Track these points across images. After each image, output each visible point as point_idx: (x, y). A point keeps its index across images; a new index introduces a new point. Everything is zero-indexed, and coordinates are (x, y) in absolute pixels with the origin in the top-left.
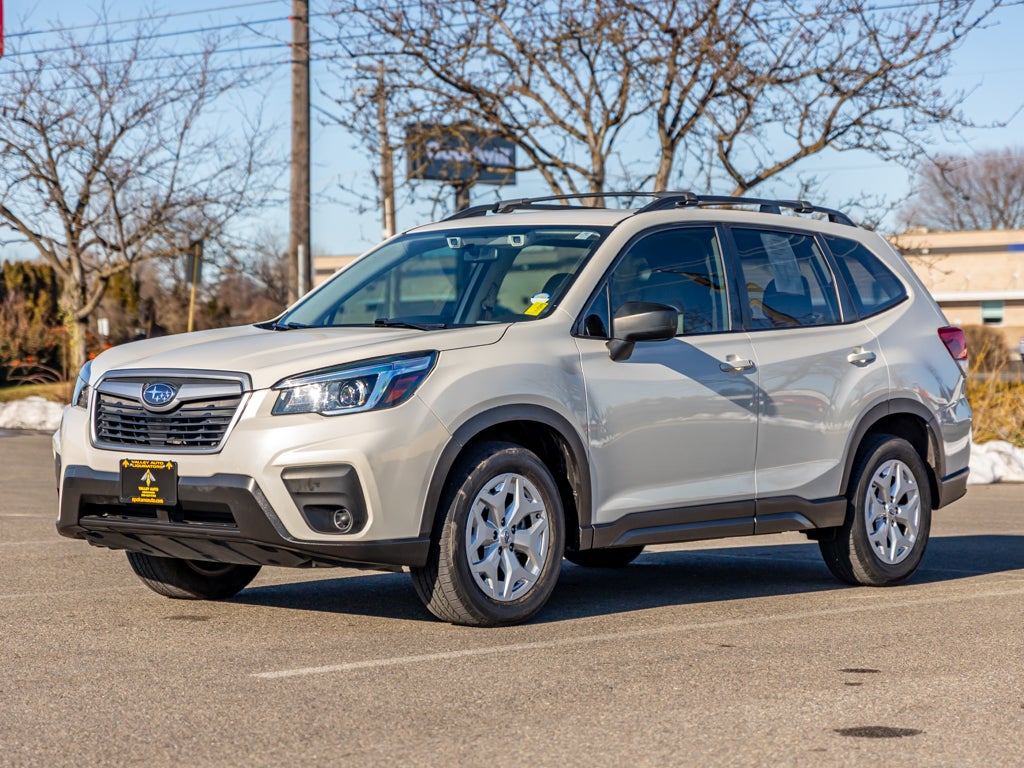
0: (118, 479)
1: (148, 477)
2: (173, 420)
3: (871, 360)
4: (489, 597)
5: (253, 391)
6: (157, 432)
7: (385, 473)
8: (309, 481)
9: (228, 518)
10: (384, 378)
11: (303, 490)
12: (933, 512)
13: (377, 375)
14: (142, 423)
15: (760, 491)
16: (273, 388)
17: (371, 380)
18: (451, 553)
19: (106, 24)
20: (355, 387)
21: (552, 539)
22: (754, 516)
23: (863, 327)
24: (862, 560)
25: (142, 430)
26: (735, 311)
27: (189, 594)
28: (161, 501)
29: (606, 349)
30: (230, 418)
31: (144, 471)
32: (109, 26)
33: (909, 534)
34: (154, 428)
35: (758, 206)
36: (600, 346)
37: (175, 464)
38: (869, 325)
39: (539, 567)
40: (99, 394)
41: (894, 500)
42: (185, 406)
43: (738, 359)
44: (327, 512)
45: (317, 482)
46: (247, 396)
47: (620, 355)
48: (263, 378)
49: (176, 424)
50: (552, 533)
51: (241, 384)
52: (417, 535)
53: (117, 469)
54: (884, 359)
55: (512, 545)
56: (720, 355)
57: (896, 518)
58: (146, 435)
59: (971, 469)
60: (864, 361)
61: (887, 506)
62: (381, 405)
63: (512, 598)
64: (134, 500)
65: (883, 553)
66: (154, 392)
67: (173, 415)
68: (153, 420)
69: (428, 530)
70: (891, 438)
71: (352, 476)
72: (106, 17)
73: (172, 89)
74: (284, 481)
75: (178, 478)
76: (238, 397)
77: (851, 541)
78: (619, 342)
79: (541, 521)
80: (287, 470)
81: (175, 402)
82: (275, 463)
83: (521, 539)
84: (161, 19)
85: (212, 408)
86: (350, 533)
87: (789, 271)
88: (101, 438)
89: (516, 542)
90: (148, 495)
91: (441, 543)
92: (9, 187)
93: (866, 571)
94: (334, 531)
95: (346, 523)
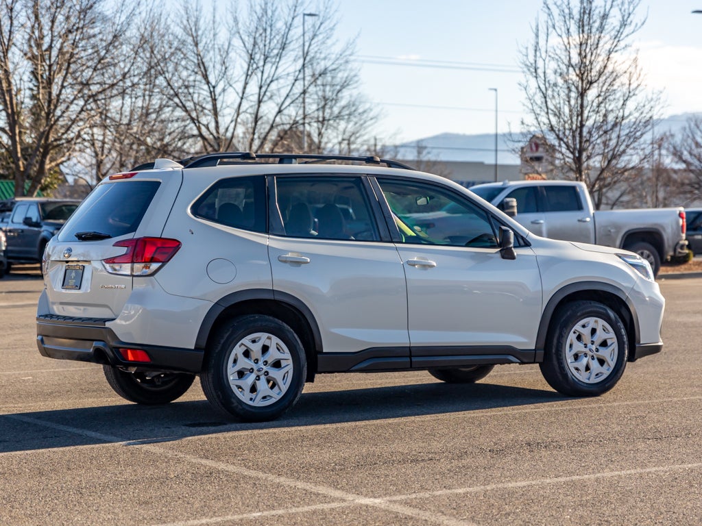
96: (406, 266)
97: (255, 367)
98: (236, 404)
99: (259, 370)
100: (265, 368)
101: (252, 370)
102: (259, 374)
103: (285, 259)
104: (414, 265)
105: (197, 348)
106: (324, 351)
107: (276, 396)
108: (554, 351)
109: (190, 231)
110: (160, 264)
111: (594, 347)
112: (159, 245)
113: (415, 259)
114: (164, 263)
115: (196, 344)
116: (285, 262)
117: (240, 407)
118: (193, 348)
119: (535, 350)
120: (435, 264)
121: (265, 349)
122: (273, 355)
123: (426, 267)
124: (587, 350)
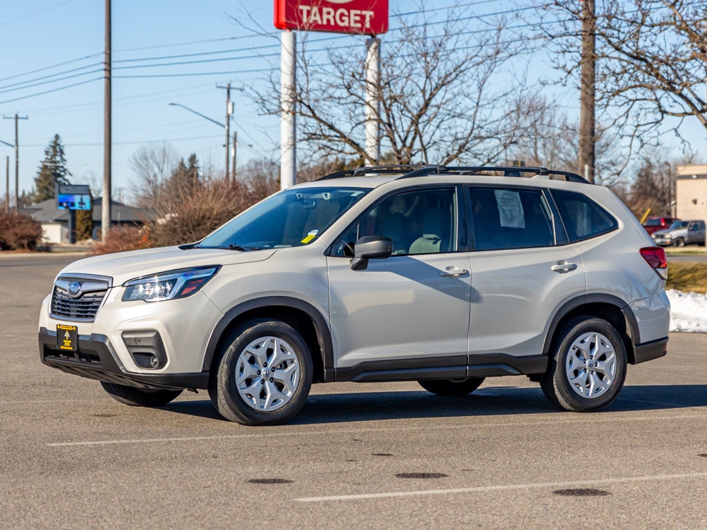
0: (55, 335)
1: (67, 335)
2: (80, 303)
3: (573, 268)
4: (252, 408)
5: (112, 287)
6: (74, 310)
7: (177, 335)
8: (135, 339)
9: (97, 358)
10: (181, 281)
11: (132, 344)
12: (629, 365)
13: (177, 279)
14: (68, 304)
15: (471, 350)
16: (123, 285)
17: (173, 282)
18: (224, 382)
19: (423, 12)
20: (165, 286)
21: (302, 376)
22: (467, 365)
23: (572, 247)
24: (563, 395)
25: (68, 308)
26: (462, 239)
27: (133, 403)
28: (71, 348)
29: (349, 263)
30: (100, 302)
31: (65, 331)
32: (425, 13)
33: (607, 380)
34: (73, 307)
35: (504, 172)
36: (346, 261)
37: (76, 328)
38: (576, 247)
39: (292, 391)
40: (56, 287)
41: (594, 358)
42: (85, 295)
43: (456, 269)
44: (147, 357)
45: (139, 340)
46: (109, 290)
47: (361, 266)
48: (118, 280)
49: (80, 305)
50: (302, 373)
51: (107, 283)
52: (201, 371)
53: (56, 330)
54: (582, 268)
55: (272, 378)
56: (442, 267)
57: (596, 369)
58: (69, 311)
59: (669, 339)
60: (567, 270)
61: (587, 362)
62: (179, 296)
63: (270, 409)
64: (62, 347)
65: (582, 391)
66: (72, 286)
67: (79, 300)
68: (72, 302)
69: (208, 368)
70: (591, 318)
71: (158, 336)
72: (423, 8)
73: (476, 56)
74: (123, 338)
75: (78, 335)
76: (106, 290)
77: (555, 383)
78: (357, 260)
79: (294, 364)
80: (125, 332)
81: (80, 293)
82: (118, 328)
83: (278, 375)
84: (466, 7)
85: (95, 296)
86: (157, 369)
87: (514, 213)
88: (53, 312)
89: (274, 377)
90: (67, 345)
91: (218, 376)
92: (353, 128)
93: (567, 402)
94: (150, 367)
95: (156, 363)
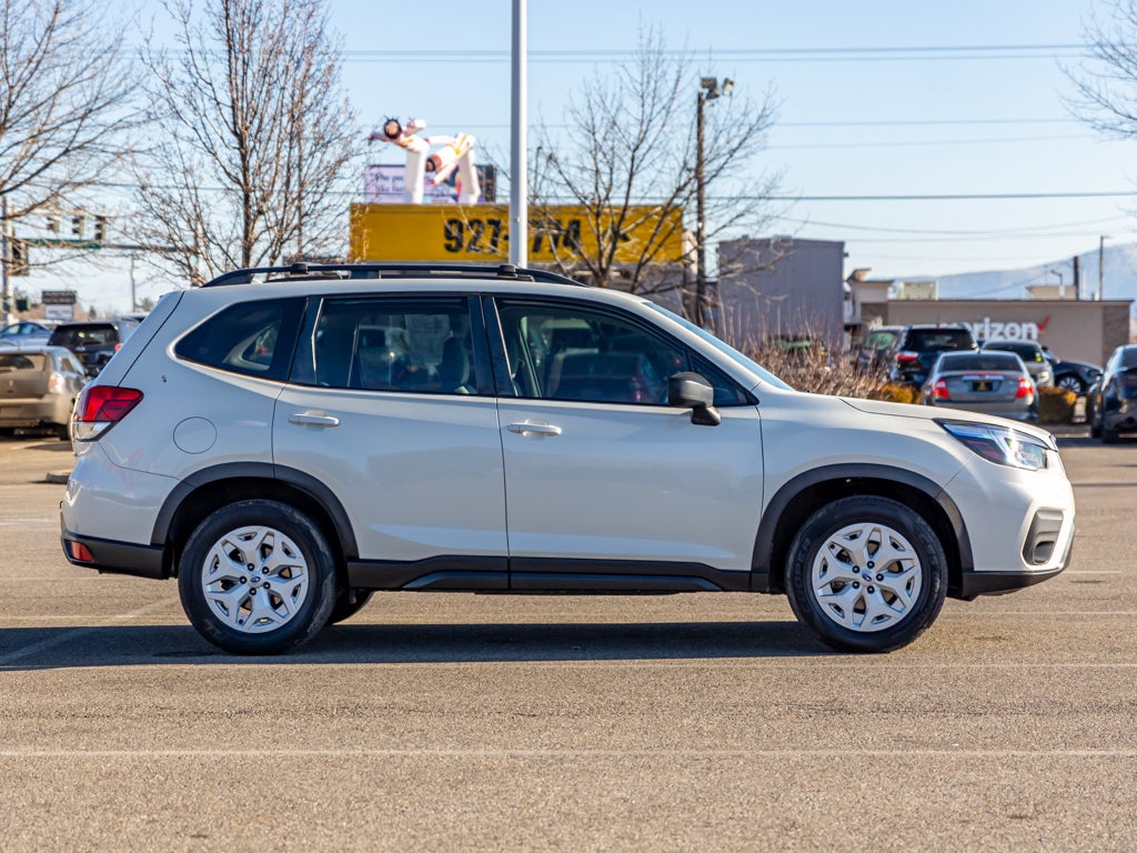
96: (506, 434)
97: (248, 575)
98: (211, 627)
99: (253, 581)
100: (264, 578)
101: (243, 580)
102: (254, 585)
103: (296, 420)
104: (520, 432)
105: (154, 545)
106: (361, 557)
107: (280, 619)
108: (788, 575)
109: (163, 377)
110: (108, 424)
111: (873, 573)
112: (109, 398)
113: (526, 423)
114: (114, 422)
115: (152, 539)
116: (299, 423)
117: (218, 631)
118: (149, 544)
119: (750, 573)
120: (559, 431)
121: (265, 550)
122: (277, 559)
123: (542, 434)
124: (858, 577)
